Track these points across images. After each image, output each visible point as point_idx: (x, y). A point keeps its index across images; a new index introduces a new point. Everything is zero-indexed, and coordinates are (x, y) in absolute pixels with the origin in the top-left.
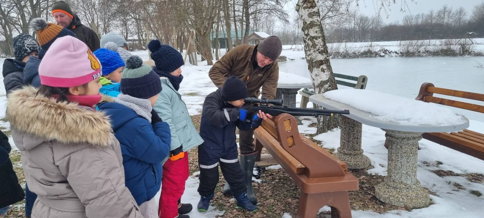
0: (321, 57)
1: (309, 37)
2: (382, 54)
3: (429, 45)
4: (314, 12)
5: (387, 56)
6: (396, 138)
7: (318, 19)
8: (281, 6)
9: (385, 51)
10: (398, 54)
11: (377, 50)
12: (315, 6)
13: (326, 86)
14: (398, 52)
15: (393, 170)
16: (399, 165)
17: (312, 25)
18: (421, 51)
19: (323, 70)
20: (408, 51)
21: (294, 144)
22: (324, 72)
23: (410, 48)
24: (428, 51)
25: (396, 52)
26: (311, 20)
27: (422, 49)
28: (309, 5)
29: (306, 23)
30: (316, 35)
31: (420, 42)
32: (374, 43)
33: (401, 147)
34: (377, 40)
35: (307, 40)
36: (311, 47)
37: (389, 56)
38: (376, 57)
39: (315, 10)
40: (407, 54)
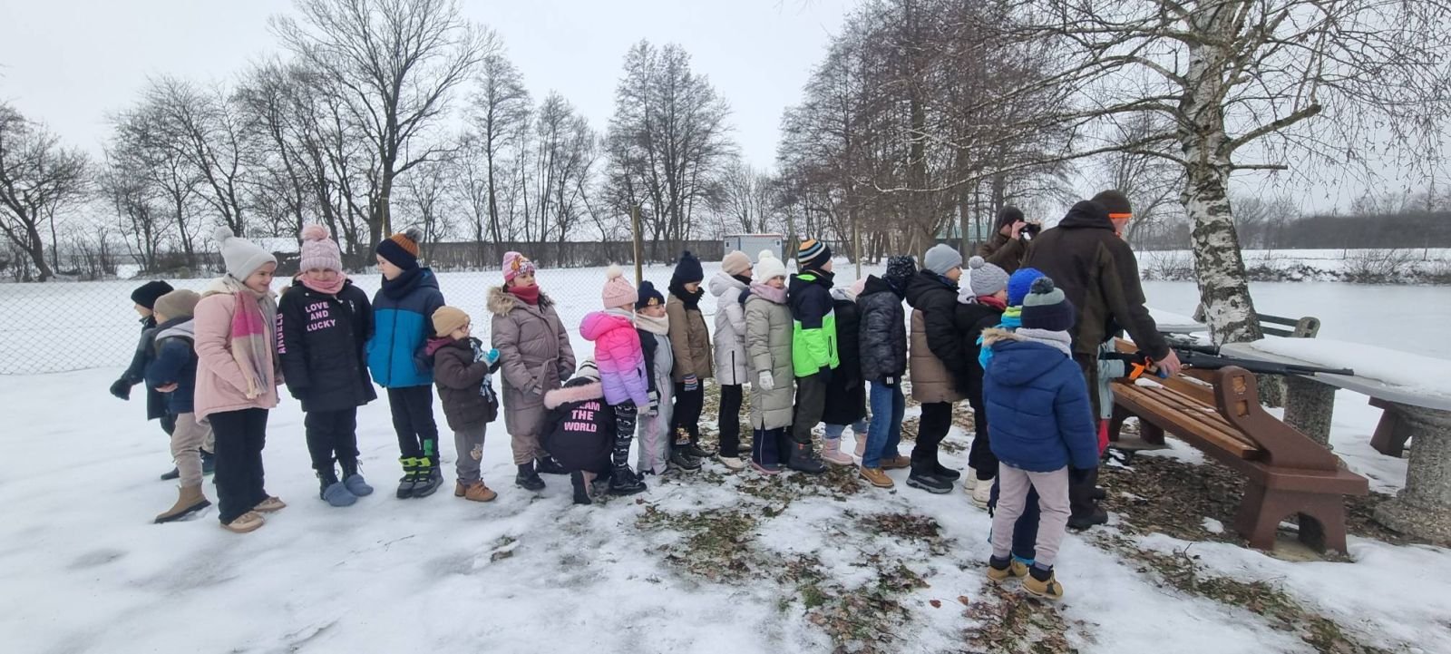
0: (1231, 282)
1: (1207, 247)
2: (1297, 275)
3: (1424, 260)
4: (1220, 206)
5: (1309, 280)
6: (1433, 425)
7: (1228, 217)
8: (1070, 184)
9: (1304, 270)
10: (1338, 276)
11: (1282, 268)
12: (1223, 196)
13: (1241, 331)
14: (1337, 272)
15: (1422, 479)
16: (1437, 471)
17: (1215, 227)
18: (1403, 272)
19: (1235, 305)
20: (1367, 272)
21: (1247, 412)
22: (1237, 307)
23: (1371, 264)
24: (1421, 273)
25: (1333, 273)
26: (1213, 218)
27: (1404, 268)
28: (1211, 194)
29: (1202, 223)
30: (1222, 244)
31: (1399, 253)
32: (1274, 253)
33: (1444, 442)
34: (1280, 247)
35: (1203, 254)
36: (1212, 264)
37: (1314, 279)
38: (1279, 280)
39: (1223, 202)
40: (1364, 278)
